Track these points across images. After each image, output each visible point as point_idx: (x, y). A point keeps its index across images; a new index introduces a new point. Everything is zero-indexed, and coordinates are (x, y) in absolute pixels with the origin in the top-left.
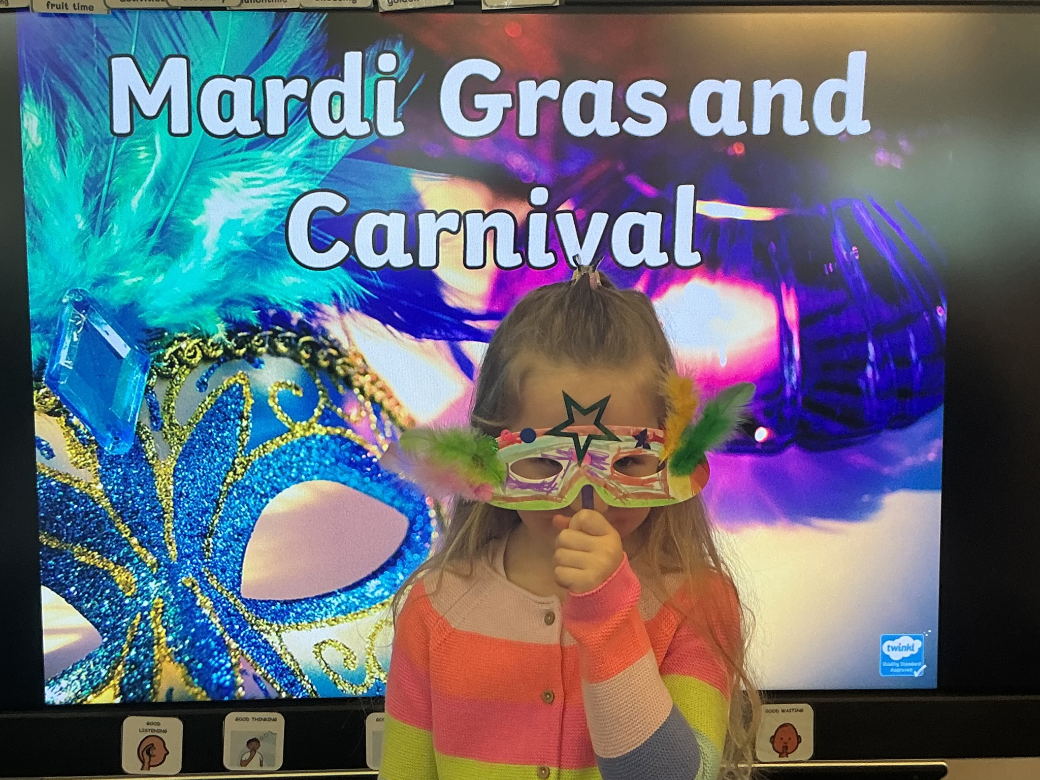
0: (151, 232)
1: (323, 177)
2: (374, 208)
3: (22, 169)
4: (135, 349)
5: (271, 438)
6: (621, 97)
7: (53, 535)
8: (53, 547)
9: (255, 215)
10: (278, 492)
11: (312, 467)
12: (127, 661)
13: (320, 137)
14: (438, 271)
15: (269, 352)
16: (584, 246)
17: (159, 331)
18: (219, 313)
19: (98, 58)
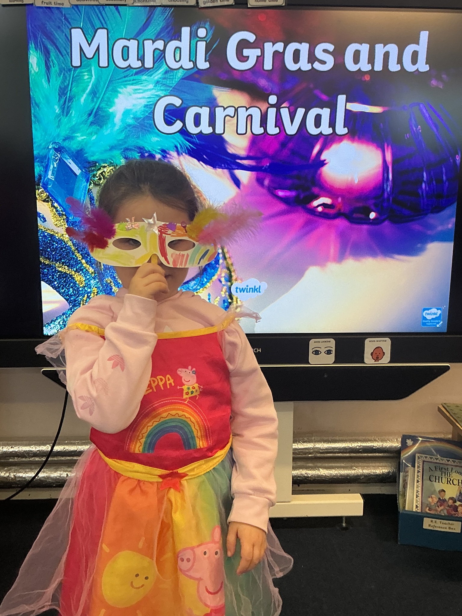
0: (90, 115)
1: (171, 89)
2: (195, 104)
3: (29, 82)
4: (83, 171)
6: (313, 51)
7: (46, 258)
8: (46, 263)
9: (139, 107)
13: (169, 69)
14: (225, 136)
16: (293, 125)
17: (94, 163)
18: (122, 155)
19: (65, 28)
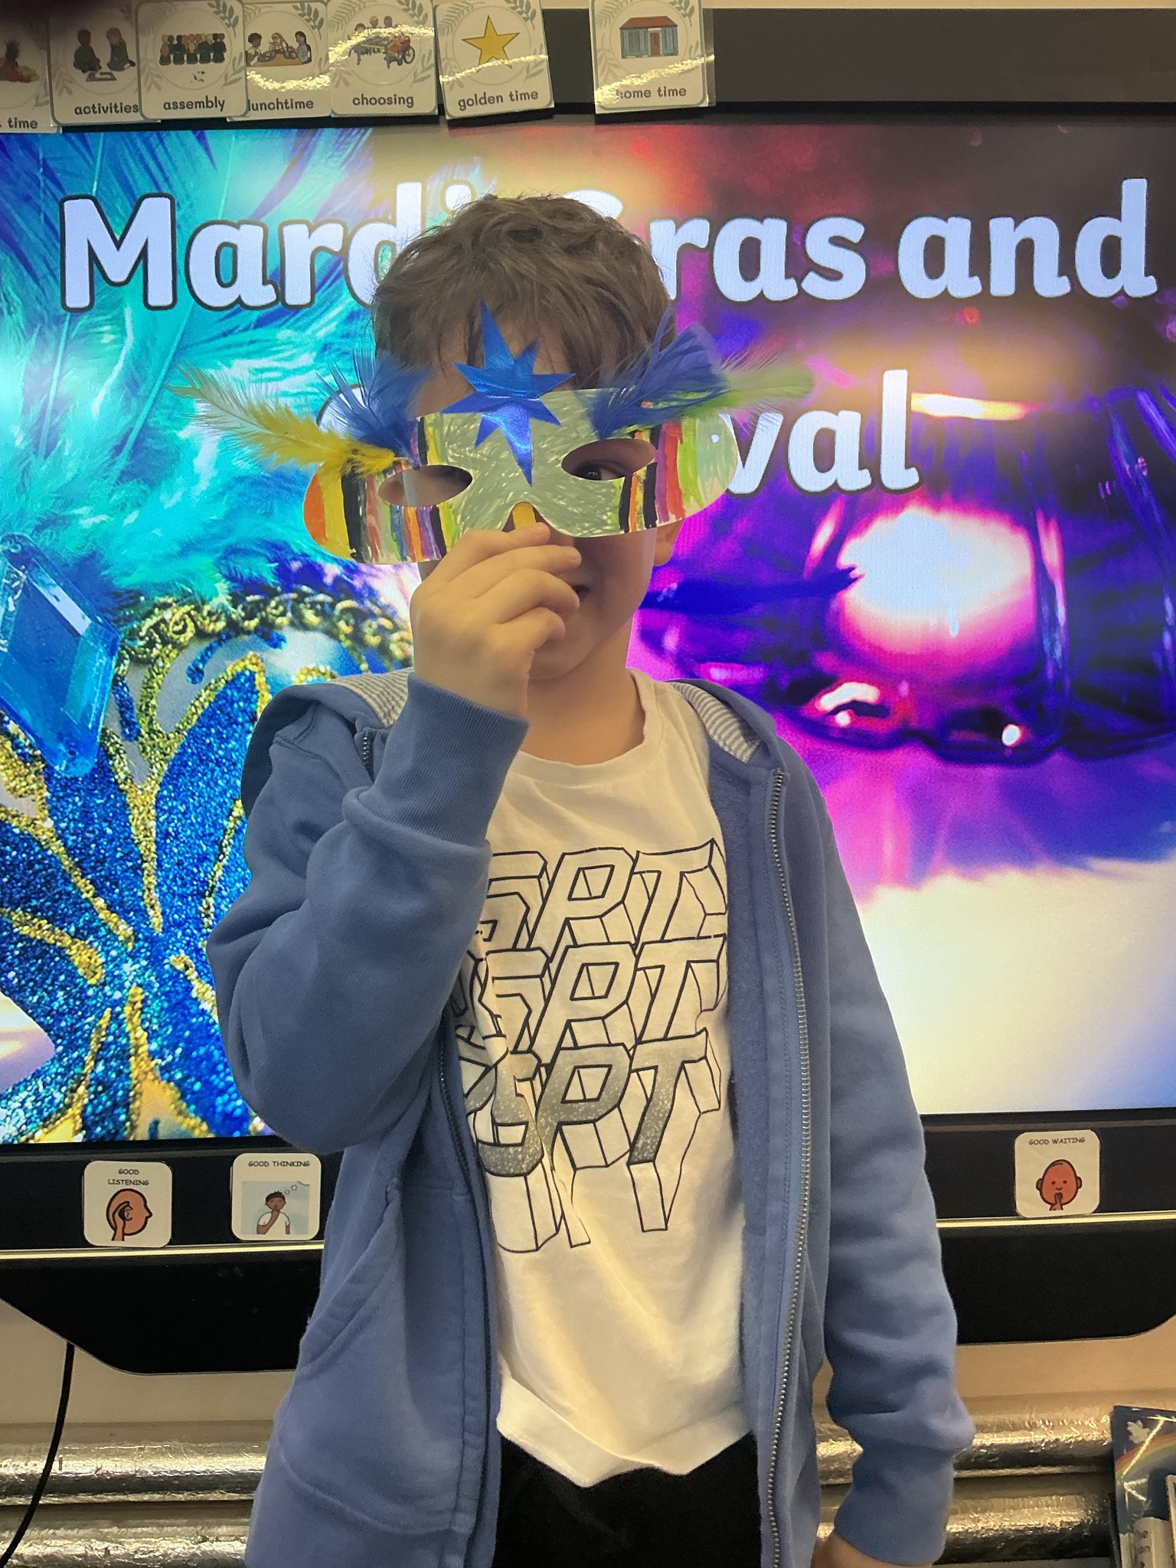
0: (118, 450)
4: (97, 621)
6: (799, 243)
12: (91, 1080)
13: (362, 307)
15: (292, 624)
16: (747, 464)
17: (132, 594)
18: (218, 567)
19: (44, 201)
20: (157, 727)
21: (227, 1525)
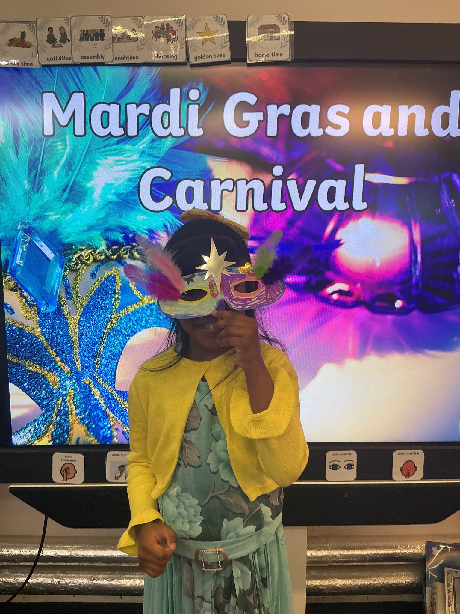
0: (64, 190)
1: (158, 160)
2: (187, 177)
4: (57, 255)
5: (131, 304)
6: (324, 114)
7: (14, 355)
8: (15, 362)
9: (121, 181)
10: (135, 334)
11: (154, 320)
12: (55, 423)
13: (157, 137)
15: (129, 257)
16: (302, 199)
17: (70, 245)
18: (102, 236)
19: (35, 93)
20: (79, 295)
21: (102, 574)
